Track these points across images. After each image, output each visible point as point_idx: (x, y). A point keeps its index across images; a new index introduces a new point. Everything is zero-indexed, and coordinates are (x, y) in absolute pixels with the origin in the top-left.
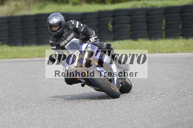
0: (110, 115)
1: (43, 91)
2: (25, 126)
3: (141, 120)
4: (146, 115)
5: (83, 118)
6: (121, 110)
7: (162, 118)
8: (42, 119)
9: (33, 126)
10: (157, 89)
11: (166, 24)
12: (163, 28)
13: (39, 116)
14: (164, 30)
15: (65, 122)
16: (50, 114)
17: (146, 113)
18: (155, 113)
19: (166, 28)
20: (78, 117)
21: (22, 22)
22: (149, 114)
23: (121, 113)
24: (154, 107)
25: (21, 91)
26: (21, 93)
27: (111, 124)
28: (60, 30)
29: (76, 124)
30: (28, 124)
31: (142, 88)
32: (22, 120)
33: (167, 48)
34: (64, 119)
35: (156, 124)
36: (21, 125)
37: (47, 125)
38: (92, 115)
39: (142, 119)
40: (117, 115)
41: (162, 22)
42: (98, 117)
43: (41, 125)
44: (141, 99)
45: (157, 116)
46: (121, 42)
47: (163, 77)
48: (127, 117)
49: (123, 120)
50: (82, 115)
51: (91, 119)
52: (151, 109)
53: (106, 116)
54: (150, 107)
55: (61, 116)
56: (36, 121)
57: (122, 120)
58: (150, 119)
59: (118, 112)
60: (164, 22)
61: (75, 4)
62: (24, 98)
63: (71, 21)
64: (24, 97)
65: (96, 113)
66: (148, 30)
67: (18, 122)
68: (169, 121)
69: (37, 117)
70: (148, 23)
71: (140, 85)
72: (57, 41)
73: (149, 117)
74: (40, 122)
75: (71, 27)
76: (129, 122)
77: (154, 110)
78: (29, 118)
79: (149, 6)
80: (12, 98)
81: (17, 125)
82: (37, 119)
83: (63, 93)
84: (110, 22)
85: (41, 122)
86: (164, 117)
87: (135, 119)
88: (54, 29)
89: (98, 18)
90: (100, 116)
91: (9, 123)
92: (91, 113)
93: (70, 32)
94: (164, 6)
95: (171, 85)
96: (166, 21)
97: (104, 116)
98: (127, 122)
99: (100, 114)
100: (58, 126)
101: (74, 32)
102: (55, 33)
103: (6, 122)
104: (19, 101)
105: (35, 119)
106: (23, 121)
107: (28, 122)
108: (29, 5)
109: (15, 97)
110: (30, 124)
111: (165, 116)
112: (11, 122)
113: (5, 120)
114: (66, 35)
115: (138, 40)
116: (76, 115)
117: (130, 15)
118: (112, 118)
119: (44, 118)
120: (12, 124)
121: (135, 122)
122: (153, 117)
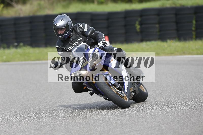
0: (137, 120)
1: (67, 95)
2: (48, 132)
3: (170, 126)
4: (175, 121)
5: (108, 123)
6: (148, 115)
7: (192, 124)
8: (66, 124)
9: (56, 131)
10: (187, 93)
11: (196, 25)
12: (194, 29)
13: (62, 121)
14: (194, 31)
15: (89, 128)
16: (74, 120)
17: (175, 118)
18: (184, 118)
19: (197, 28)
20: (104, 122)
21: (45, 22)
22: (178, 120)
23: (149, 119)
24: (183, 112)
25: (44, 95)
26: (44, 97)
27: (137, 130)
28: (66, 34)
29: (102, 130)
30: (50, 129)
31: (171, 92)
32: (45, 125)
33: (197, 49)
34: (88, 124)
35: (185, 130)
36: (44, 131)
37: (71, 130)
38: (118, 120)
39: (171, 124)
40: (145, 120)
41: (192, 22)
42: (123, 122)
43: (64, 131)
44: (170, 104)
45: (187, 122)
46: (149, 43)
47: (192, 80)
48: (154, 122)
49: (151, 126)
50: (108, 121)
51: (117, 125)
52: (180, 114)
53: (133, 121)
54: (179, 112)
55: (85, 121)
56: (59, 126)
57: (149, 126)
58: (179, 124)
59: (145, 117)
60: (194, 22)
61: (101, 3)
62: (47, 103)
63: (79, 23)
64: (47, 101)
65: (122, 118)
66: (178, 30)
67: (41, 128)
68: (200, 127)
69: (61, 122)
70: (177, 23)
71: (169, 89)
72: (63, 46)
73: (178, 122)
74: (63, 127)
75: (78, 31)
76: (157, 128)
77: (183, 115)
78: (52, 123)
79: (178, 5)
80: (34, 102)
81: (39, 131)
82: (61, 124)
83: (87, 97)
84: (137, 22)
85: (65, 127)
86: (194, 123)
87: (163, 124)
88: (60, 32)
89: (125, 18)
90: (126, 121)
91: (31, 129)
92: (117, 118)
93: (78, 35)
94: (195, 5)
95: (201, 88)
96: (196, 21)
97: (131, 121)
98: (155, 127)
99: (127, 119)
100: (82, 132)
101: (82, 36)
102: (61, 37)
103: (28, 127)
104: (42, 105)
105: (58, 124)
106: (45, 127)
107: (51, 127)
108: (52, 3)
109: (37, 101)
110: (53, 130)
111: (195, 121)
112: (33, 127)
113: (26, 126)
114: (74, 39)
115: (166, 41)
116: (101, 120)
117: (158, 15)
118: (139, 123)
119: (68, 123)
120: (34, 130)
121: (164, 128)
122: (182, 123)
